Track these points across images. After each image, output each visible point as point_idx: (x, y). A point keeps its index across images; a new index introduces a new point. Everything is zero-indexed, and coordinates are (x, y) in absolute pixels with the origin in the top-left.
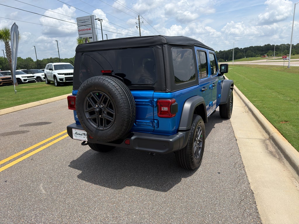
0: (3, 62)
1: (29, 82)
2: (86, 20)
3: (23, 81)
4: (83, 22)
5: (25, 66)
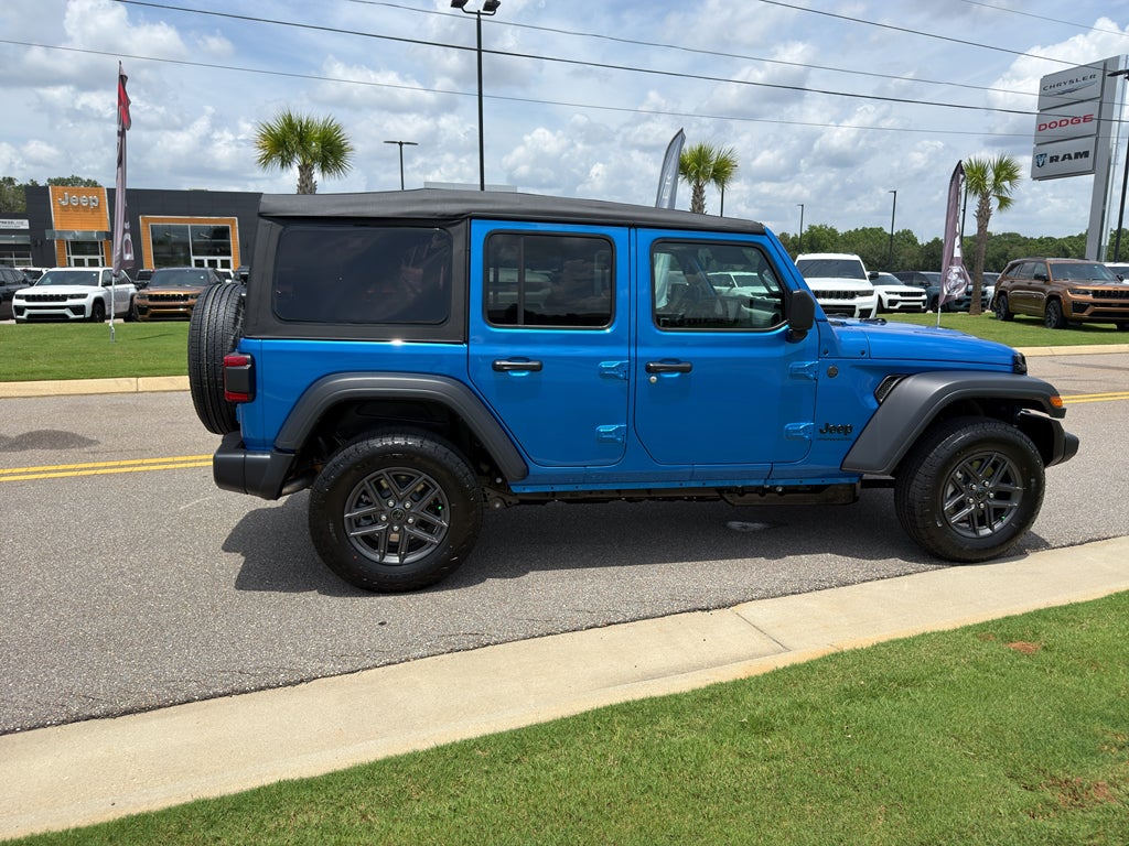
0: (822, 242)
1: (903, 309)
2: (1075, 85)
3: (886, 306)
4: (1064, 93)
5: (884, 258)
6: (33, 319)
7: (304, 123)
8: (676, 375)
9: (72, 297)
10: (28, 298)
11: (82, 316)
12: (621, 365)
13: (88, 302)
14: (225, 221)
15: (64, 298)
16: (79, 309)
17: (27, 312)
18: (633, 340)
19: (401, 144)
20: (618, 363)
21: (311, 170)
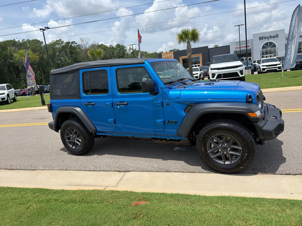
7: (187, 30)
8: (123, 106)
12: (110, 103)
14: (198, 55)
18: (113, 97)
19: (239, 26)
20: (109, 103)
21: (190, 42)
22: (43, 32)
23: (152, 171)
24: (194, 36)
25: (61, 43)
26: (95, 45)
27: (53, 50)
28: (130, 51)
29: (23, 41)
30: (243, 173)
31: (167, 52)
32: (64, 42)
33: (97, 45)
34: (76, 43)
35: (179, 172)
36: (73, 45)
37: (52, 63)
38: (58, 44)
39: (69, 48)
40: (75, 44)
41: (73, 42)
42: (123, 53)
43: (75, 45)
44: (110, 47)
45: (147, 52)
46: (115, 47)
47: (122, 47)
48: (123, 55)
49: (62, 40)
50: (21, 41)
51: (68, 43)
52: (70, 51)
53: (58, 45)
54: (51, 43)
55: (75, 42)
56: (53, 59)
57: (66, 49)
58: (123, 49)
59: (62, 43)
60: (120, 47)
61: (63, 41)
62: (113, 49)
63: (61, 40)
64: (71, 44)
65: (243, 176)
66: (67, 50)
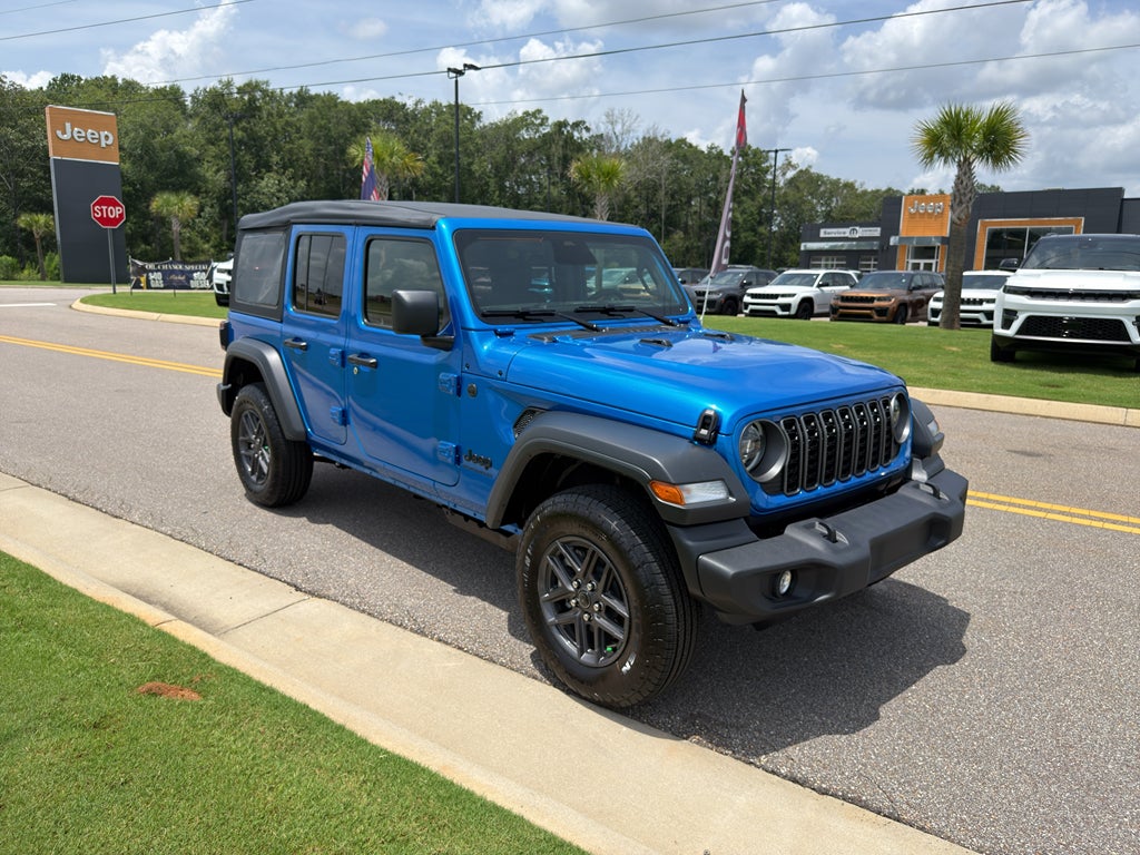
6: (754, 313)
7: (964, 112)
9: (783, 296)
10: (754, 296)
11: (787, 313)
13: (794, 301)
14: (1067, 222)
15: (776, 296)
16: (786, 307)
17: (751, 307)
21: (970, 164)
22: (457, 82)
23: (380, 617)
24: (998, 140)
25: (538, 121)
26: (655, 139)
27: (509, 148)
28: (784, 174)
29: (416, 105)
30: (638, 719)
31: (942, 192)
32: (550, 122)
33: (661, 143)
34: (588, 129)
35: (450, 644)
36: (576, 134)
37: (497, 193)
38: (527, 126)
39: (561, 143)
40: (584, 131)
41: (576, 125)
42: (753, 179)
43: (585, 135)
44: (709, 152)
45: (857, 185)
46: (729, 154)
47: (755, 155)
48: (753, 186)
49: (544, 114)
50: (410, 104)
51: (561, 125)
52: (561, 155)
53: (527, 130)
54: (507, 120)
55: (584, 122)
56: (501, 177)
57: (550, 148)
58: (757, 164)
59: (541, 125)
60: (747, 155)
61: (547, 119)
62: (717, 163)
63: (539, 111)
64: (569, 128)
65: (625, 729)
66: (553, 149)
